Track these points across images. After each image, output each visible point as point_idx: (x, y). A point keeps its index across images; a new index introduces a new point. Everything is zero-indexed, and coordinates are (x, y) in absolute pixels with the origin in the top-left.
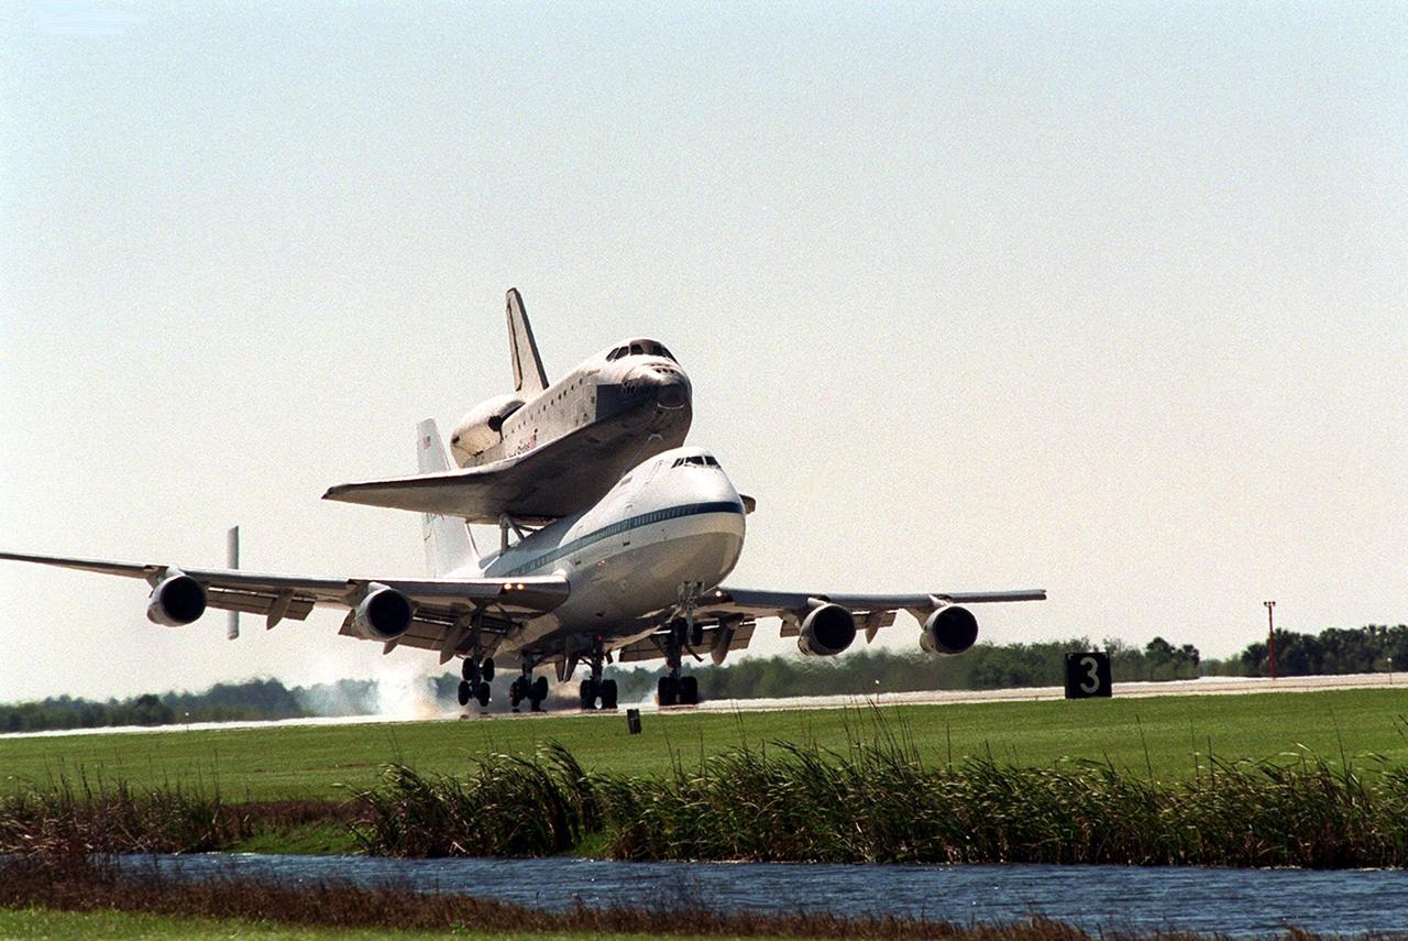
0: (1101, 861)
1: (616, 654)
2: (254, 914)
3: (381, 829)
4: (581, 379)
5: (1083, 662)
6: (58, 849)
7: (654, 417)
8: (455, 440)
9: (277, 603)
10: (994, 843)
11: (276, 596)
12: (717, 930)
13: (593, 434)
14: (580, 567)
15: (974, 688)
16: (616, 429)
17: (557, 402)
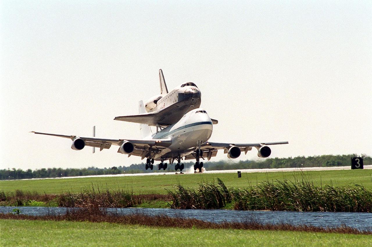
0: (361, 211)
1: (184, 158)
2: (142, 223)
3: (174, 202)
4: (175, 91)
5: (356, 160)
6: (92, 206)
7: (192, 101)
8: (146, 106)
9: (102, 145)
10: (333, 207)
11: (102, 143)
12: (261, 228)
13: (177, 105)
14: (174, 137)
15: (328, 166)
16: (183, 104)
17: (169, 97)
